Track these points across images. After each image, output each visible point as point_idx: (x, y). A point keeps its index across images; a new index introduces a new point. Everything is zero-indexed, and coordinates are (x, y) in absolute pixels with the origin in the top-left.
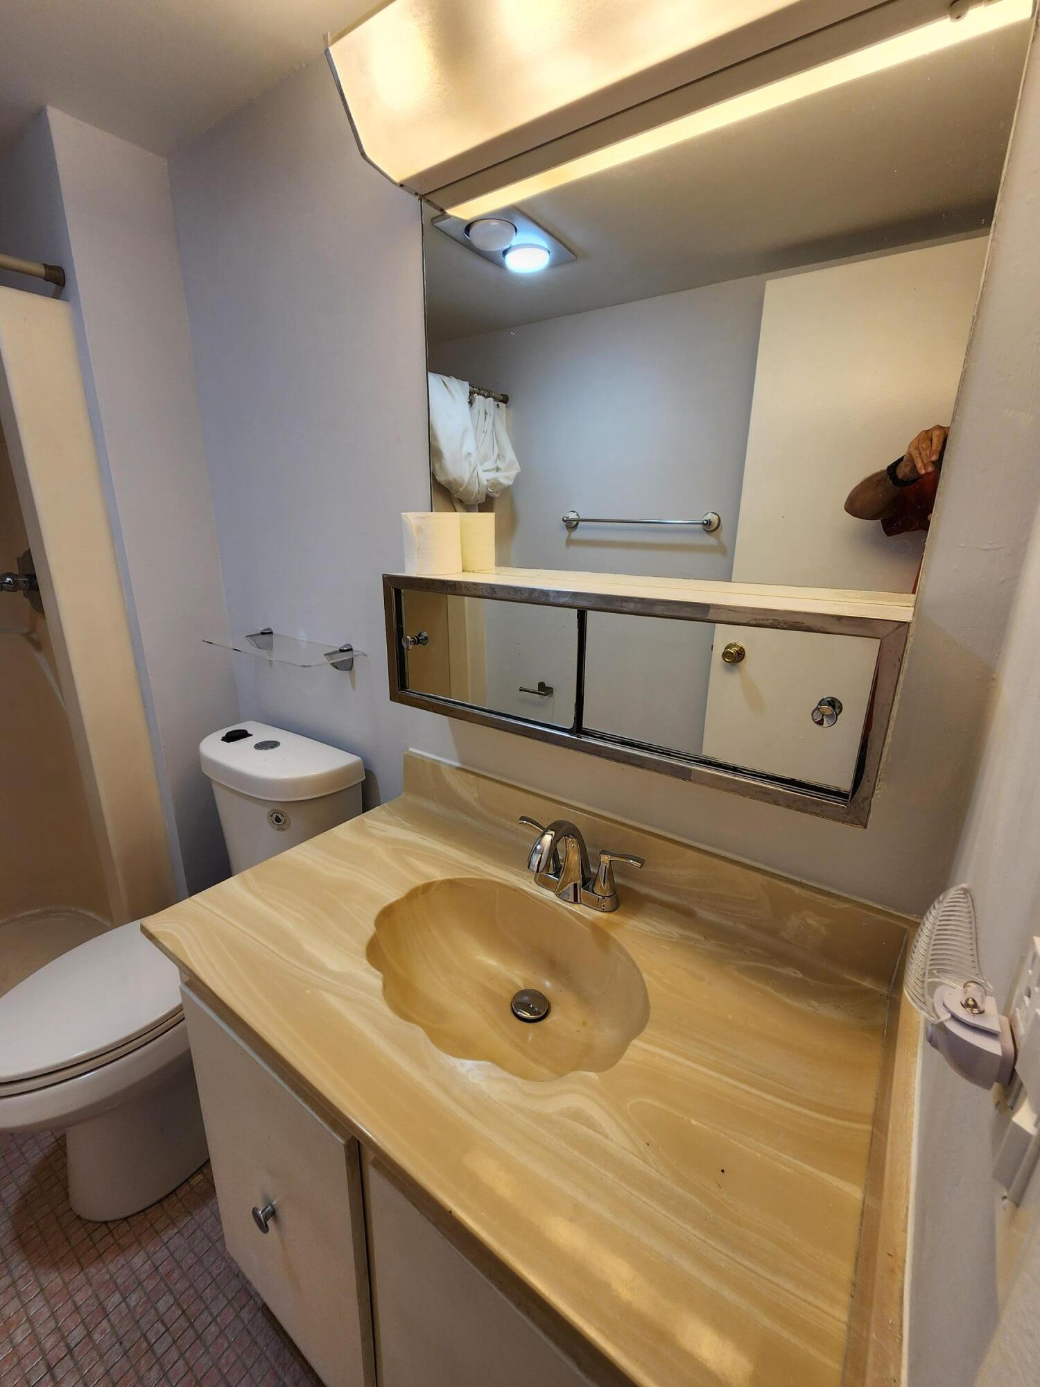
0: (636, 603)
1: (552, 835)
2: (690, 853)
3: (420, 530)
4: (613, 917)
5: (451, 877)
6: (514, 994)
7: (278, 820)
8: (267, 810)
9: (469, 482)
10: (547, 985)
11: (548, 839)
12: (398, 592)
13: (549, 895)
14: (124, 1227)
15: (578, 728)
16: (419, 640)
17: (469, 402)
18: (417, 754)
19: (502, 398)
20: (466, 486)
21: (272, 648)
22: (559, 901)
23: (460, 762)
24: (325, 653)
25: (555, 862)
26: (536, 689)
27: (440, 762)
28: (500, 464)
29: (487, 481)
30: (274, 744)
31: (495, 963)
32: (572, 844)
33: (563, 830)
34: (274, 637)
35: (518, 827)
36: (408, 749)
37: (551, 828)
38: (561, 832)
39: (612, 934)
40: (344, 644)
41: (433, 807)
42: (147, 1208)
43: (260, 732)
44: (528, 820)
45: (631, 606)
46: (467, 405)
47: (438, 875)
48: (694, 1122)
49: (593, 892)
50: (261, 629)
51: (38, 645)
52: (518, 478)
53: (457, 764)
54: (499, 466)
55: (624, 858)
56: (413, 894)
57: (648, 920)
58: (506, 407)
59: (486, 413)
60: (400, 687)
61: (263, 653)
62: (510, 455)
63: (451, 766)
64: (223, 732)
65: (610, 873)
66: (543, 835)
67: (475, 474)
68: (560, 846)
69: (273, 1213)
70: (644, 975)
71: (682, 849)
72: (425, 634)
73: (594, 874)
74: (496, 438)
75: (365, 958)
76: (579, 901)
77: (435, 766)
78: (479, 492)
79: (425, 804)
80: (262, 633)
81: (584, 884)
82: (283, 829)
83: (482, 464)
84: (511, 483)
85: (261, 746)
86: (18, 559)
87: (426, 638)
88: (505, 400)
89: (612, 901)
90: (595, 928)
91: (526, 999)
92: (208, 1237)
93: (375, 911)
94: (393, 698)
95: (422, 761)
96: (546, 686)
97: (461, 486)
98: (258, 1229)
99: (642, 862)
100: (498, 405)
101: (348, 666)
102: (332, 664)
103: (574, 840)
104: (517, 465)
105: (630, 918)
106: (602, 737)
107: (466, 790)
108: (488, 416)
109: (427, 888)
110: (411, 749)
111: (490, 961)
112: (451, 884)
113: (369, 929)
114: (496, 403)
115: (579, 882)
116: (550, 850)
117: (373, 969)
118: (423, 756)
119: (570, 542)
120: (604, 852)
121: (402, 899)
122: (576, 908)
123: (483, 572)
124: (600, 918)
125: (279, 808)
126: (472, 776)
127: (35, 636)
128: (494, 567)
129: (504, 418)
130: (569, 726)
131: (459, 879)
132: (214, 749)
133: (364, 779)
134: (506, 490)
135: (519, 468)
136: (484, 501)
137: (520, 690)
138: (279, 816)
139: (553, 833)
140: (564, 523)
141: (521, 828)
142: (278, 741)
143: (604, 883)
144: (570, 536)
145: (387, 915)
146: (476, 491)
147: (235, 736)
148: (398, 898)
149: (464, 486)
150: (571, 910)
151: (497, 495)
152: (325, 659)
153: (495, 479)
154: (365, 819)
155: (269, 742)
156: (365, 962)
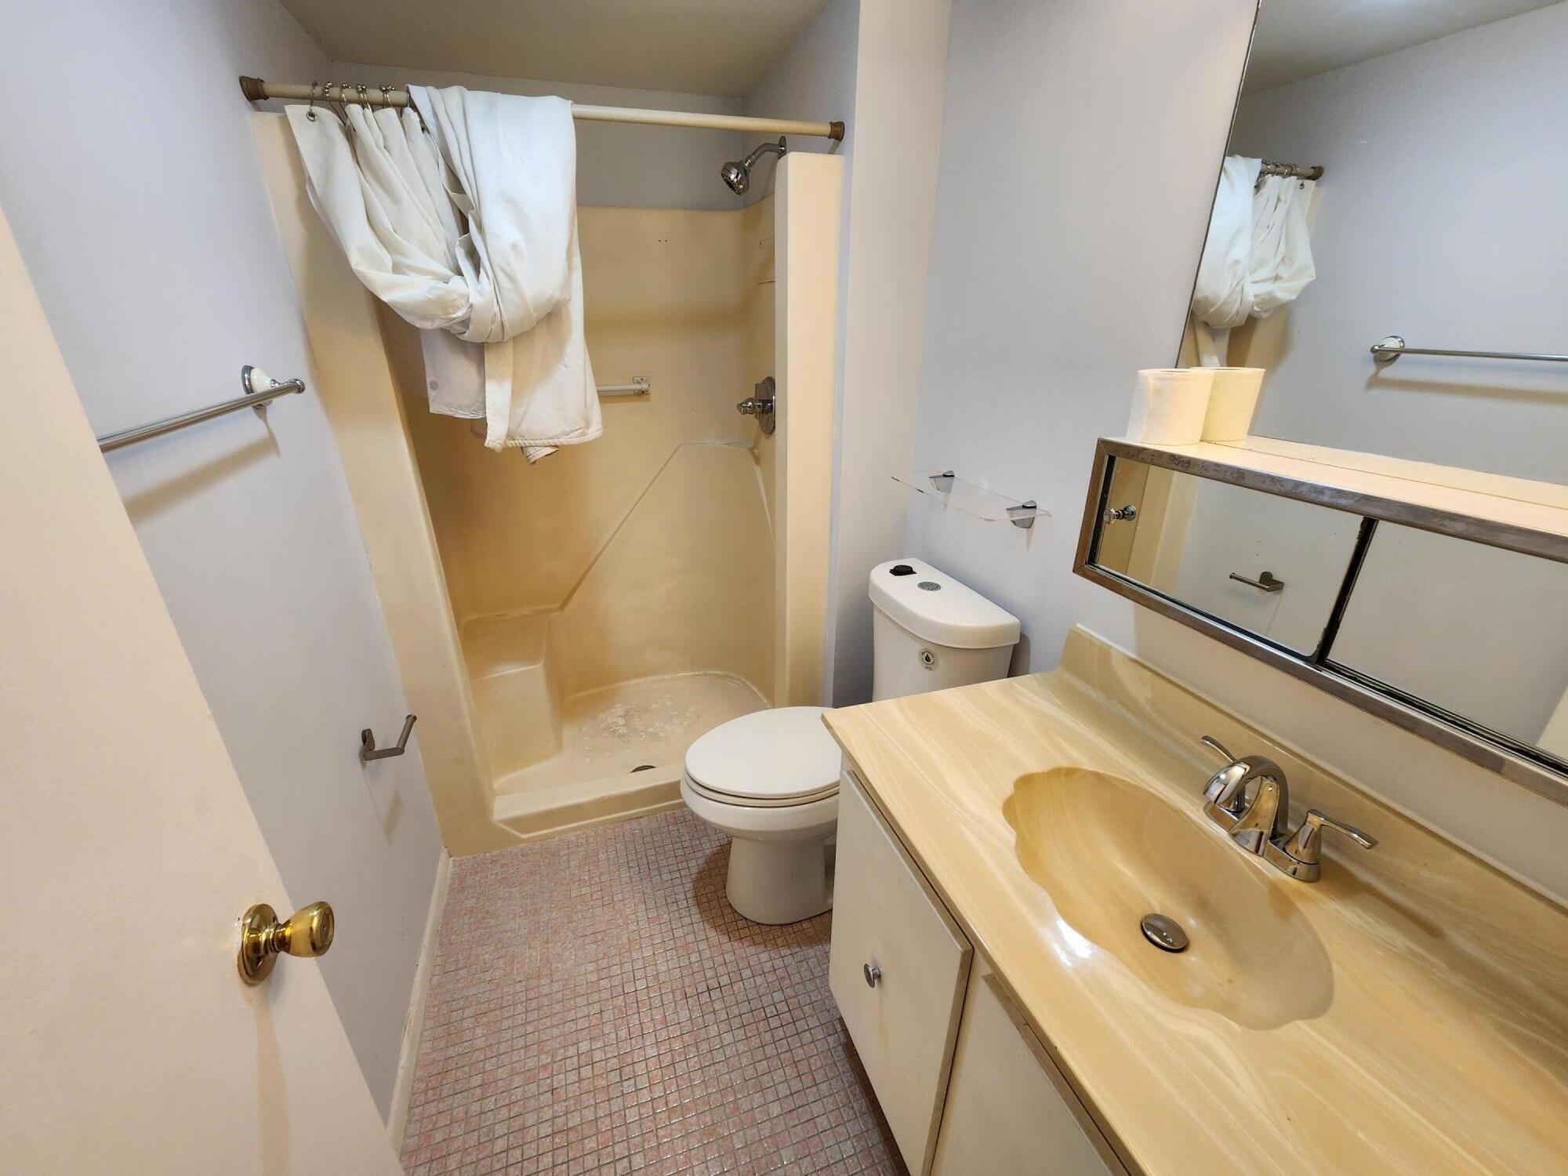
0: (1467, 523)
1: (1246, 769)
2: (1459, 858)
3: (1158, 392)
4: (1305, 888)
5: (1101, 771)
6: (1146, 914)
7: (927, 659)
8: (919, 647)
9: (1225, 302)
10: (1190, 923)
11: (1238, 772)
12: (1112, 459)
13: (1221, 833)
14: (756, 929)
15: (1321, 657)
16: (1124, 514)
17: (1256, 187)
18: (1084, 632)
19: (1312, 172)
20: (1221, 306)
21: (949, 492)
22: (1232, 843)
23: (1138, 655)
24: (1008, 507)
25: (1238, 801)
26: (1256, 579)
27: (1111, 647)
28: (1283, 271)
29: (1255, 296)
30: (936, 587)
31: (1130, 874)
32: (1269, 788)
33: (1261, 768)
34: (955, 479)
35: (1196, 746)
36: (1075, 624)
37: (1246, 761)
38: (1259, 769)
39: (1300, 905)
40: (1029, 500)
41: (1093, 694)
42: (773, 925)
43: (924, 572)
44: (1213, 742)
45: (1459, 527)
46: (1252, 190)
47: (1087, 765)
48: (1360, 1135)
49: (1284, 850)
50: (944, 471)
51: (757, 460)
52: (1306, 291)
53: (1133, 656)
54: (1280, 274)
55: (1345, 829)
56: (1055, 773)
57: (1358, 911)
58: (1316, 186)
59: (1279, 199)
60: (1088, 559)
61: (940, 495)
62: (1304, 255)
63: (1124, 655)
64: (893, 565)
65: (1316, 838)
66: (1232, 765)
67: (1239, 288)
68: (1251, 786)
69: (879, 977)
70: (1335, 967)
71: (1447, 849)
72: (1133, 508)
73: (1290, 831)
74: (1287, 235)
75: (1001, 810)
76: (1260, 852)
77: (1104, 652)
78: (1238, 314)
79: (1081, 685)
80: (945, 476)
81: (1274, 837)
82: (930, 669)
83: (1251, 274)
84: (1293, 297)
85: (925, 586)
86: (756, 385)
87: (1133, 513)
88: (1316, 174)
89: (1309, 870)
90: (1275, 890)
91: (1159, 924)
92: (811, 971)
93: (1015, 775)
94: (1078, 569)
95: (1090, 641)
96: (1274, 578)
97: (1213, 305)
98: (866, 982)
99: (1373, 843)
100: (1302, 185)
101: (1028, 524)
102: (1014, 522)
103: (1274, 784)
104: (1312, 271)
105: (1332, 899)
106: (1355, 678)
107: (1137, 686)
108: (1280, 205)
109: (1071, 772)
110: (1078, 625)
111: (1126, 871)
112: (1099, 777)
113: (1008, 790)
114: (1300, 182)
115: (1267, 832)
116: (1236, 787)
117: (1008, 825)
118: (1091, 636)
119: (1374, 382)
120: (1314, 812)
121: (1043, 773)
122: (1254, 859)
123: (1227, 444)
124: (1287, 883)
125: (931, 648)
126: (1149, 674)
127: (756, 451)
128: (1245, 436)
129: (1308, 204)
130: (1308, 653)
131: (1110, 777)
132: (881, 577)
133: (1018, 642)
134: (1282, 312)
135: (1314, 274)
136: (1244, 323)
137: (1231, 577)
138: (930, 656)
139: (1248, 768)
140: (1372, 355)
141: (1202, 750)
142: (939, 584)
143: (1305, 847)
144: (1377, 373)
145: (1026, 782)
146: (1234, 311)
147: (901, 571)
148: (1039, 770)
149: (1219, 303)
150: (1248, 860)
151: (1265, 315)
152: (1007, 516)
153: (1270, 293)
154: (1014, 684)
155: (932, 584)
156: (1001, 815)
